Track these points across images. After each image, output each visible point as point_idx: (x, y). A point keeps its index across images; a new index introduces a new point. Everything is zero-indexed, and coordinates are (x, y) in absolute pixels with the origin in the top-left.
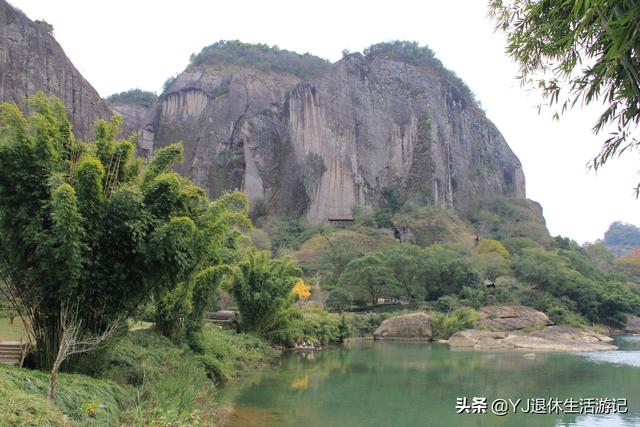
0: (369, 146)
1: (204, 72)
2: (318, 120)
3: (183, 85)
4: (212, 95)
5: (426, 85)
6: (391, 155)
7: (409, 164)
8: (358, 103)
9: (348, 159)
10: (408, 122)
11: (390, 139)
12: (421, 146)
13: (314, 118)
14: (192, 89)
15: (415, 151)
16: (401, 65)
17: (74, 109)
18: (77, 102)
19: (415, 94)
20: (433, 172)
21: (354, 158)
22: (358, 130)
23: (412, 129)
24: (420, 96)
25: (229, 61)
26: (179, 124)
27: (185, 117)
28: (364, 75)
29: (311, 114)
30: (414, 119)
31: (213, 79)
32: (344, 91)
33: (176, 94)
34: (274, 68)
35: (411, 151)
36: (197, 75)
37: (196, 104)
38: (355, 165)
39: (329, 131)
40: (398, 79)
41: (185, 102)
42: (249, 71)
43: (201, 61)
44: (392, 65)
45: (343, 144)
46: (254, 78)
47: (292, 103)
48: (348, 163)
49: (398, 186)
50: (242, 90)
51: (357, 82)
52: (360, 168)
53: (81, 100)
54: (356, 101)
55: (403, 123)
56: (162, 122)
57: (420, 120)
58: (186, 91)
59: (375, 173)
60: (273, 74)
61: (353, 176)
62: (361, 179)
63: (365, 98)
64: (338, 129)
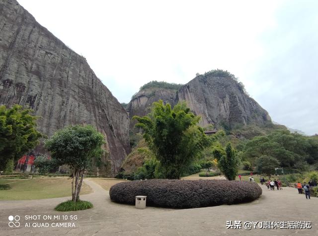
0: (211, 107)
1: (145, 91)
2: (191, 97)
3: (139, 96)
4: (149, 97)
5: (230, 83)
6: (220, 110)
7: (228, 112)
8: (205, 92)
9: (204, 112)
10: (225, 97)
11: (218, 105)
12: (233, 105)
13: (190, 97)
14: (142, 96)
15: (230, 107)
16: (219, 78)
17: (93, 86)
18: (94, 84)
19: (226, 87)
20: (241, 113)
21: (206, 111)
22: (206, 101)
23: (227, 99)
24: (229, 87)
25: (154, 86)
26: (138, 108)
27: (140, 106)
28: (205, 82)
29: (188, 96)
30: (227, 96)
31: (149, 92)
32: (199, 87)
33: (136, 98)
34: (170, 88)
35: (228, 108)
36: (143, 92)
37: (144, 101)
38: (207, 114)
39: (196, 101)
40: (218, 83)
41: (140, 101)
42: (161, 89)
43: (144, 88)
44: (215, 78)
45: (202, 106)
46: (163, 91)
47: (179, 95)
48: (204, 114)
49: (226, 122)
50: (160, 94)
51: (203, 85)
52: (209, 115)
53: (96, 84)
54: (204, 91)
55: (223, 98)
56: (132, 108)
57: (230, 96)
58: (140, 97)
59: (215, 117)
60: (169, 90)
61: (207, 118)
62: (210, 119)
63: (207, 90)
64: (199, 101)
